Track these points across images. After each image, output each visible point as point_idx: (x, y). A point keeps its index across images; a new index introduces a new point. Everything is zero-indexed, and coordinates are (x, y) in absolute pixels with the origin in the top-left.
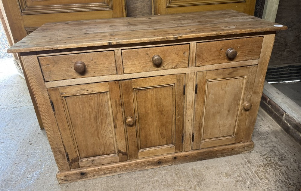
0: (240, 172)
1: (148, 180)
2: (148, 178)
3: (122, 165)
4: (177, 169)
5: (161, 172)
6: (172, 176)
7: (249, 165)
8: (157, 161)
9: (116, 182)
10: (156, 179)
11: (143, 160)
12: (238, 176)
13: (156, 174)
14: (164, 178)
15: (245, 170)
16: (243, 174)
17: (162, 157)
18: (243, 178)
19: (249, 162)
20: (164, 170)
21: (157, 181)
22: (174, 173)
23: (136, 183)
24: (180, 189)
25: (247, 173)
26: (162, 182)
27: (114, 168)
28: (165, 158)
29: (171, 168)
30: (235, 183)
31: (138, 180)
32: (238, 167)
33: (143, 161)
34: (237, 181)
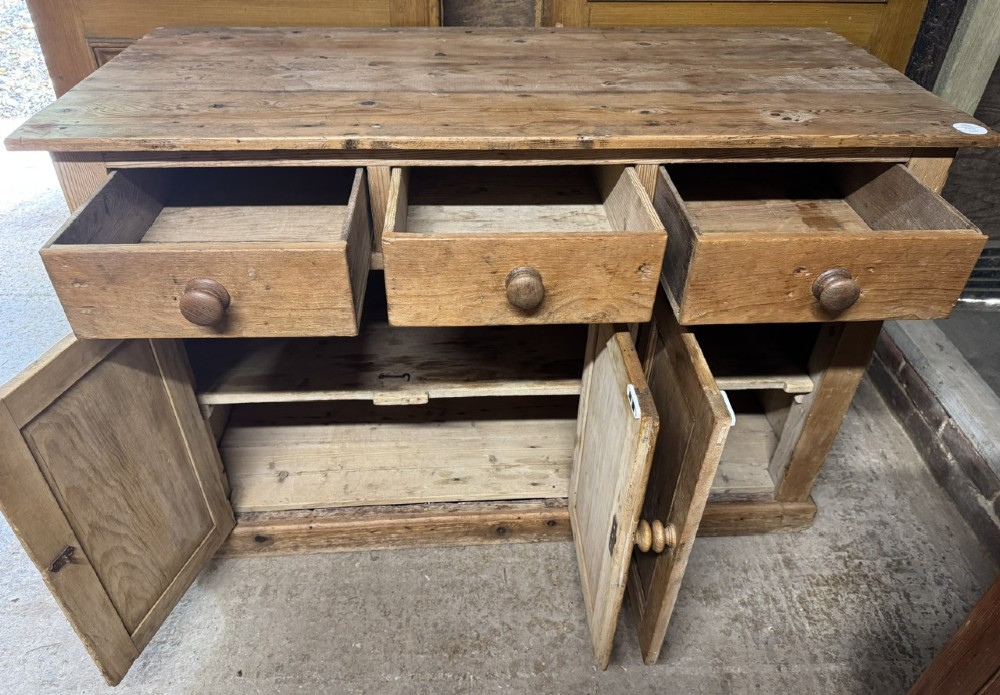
0: (750, 593)
1: (460, 578)
2: (460, 572)
3: (383, 524)
4: (553, 554)
5: (502, 558)
6: (534, 575)
7: (786, 573)
8: (494, 526)
9: (361, 573)
10: (485, 577)
11: (451, 518)
12: (743, 604)
13: (488, 564)
14: (509, 577)
15: (768, 589)
16: (759, 598)
17: (511, 516)
18: (755, 612)
19: (789, 563)
20: (513, 556)
21: (485, 584)
22: (542, 567)
23: (423, 584)
24: (551, 618)
25: (774, 600)
26: (501, 590)
27: (359, 531)
28: (520, 521)
29: (535, 550)
30: (728, 624)
31: (430, 576)
32: (749, 574)
33: (449, 521)
34: (736, 619)
